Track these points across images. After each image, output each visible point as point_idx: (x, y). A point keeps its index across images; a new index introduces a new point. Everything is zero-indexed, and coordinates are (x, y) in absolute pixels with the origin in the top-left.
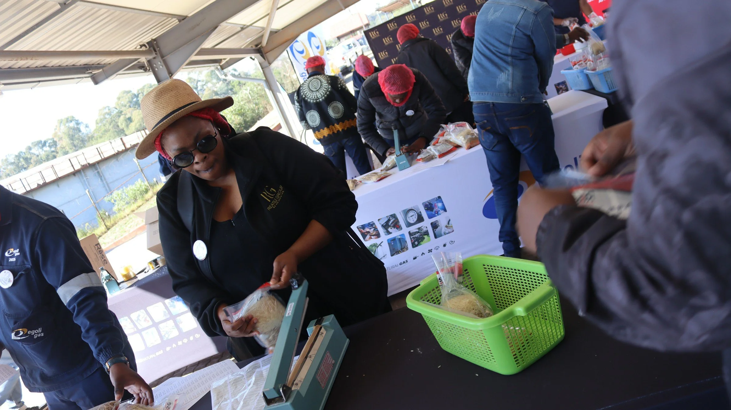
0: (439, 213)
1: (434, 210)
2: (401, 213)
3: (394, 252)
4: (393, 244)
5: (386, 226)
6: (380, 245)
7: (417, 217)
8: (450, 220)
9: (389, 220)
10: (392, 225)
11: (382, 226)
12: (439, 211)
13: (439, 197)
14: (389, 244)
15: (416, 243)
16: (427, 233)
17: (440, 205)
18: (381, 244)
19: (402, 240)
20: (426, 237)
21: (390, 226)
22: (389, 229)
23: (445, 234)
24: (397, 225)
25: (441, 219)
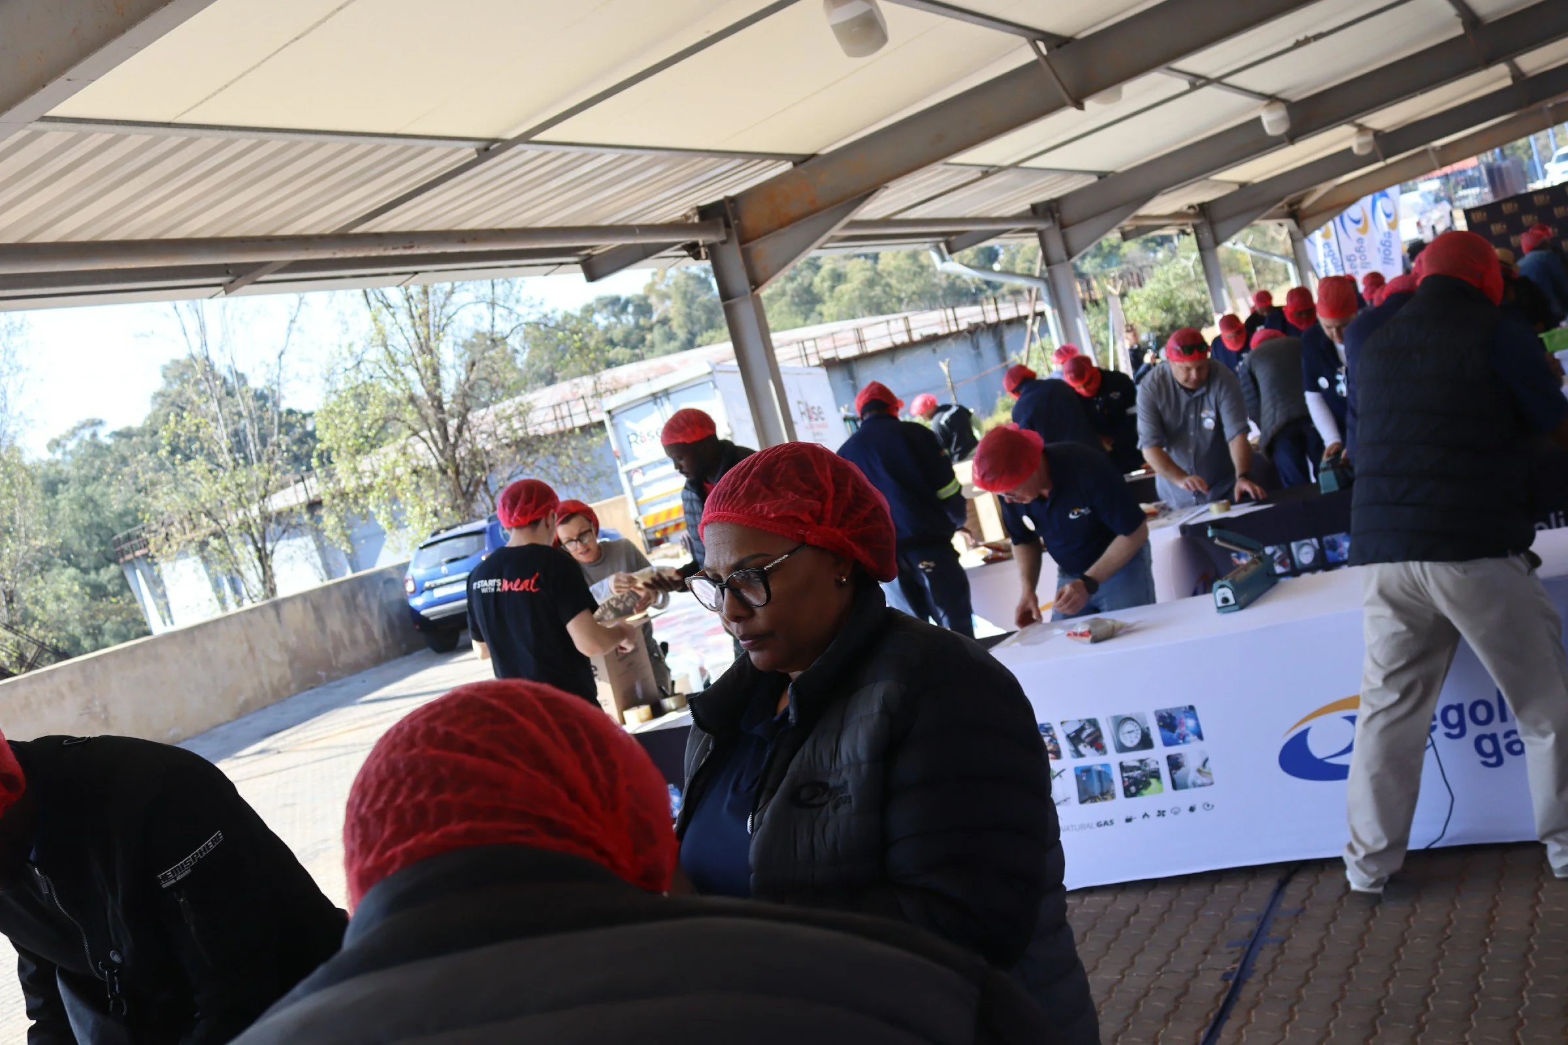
0: (1187, 738)
1: (1178, 731)
2: (1110, 722)
3: (1086, 796)
4: (1084, 778)
5: (1075, 739)
6: (1058, 774)
7: (1139, 737)
8: (1206, 760)
9: (1082, 729)
10: (1087, 740)
11: (1068, 736)
12: (1188, 735)
13: (1192, 708)
14: (1078, 777)
15: (1133, 789)
16: (1156, 774)
17: (1190, 723)
18: (1062, 774)
19: (1103, 776)
20: (1153, 781)
21: (1082, 741)
22: (1081, 747)
23: (1195, 785)
24: (1096, 742)
25: (1190, 752)
